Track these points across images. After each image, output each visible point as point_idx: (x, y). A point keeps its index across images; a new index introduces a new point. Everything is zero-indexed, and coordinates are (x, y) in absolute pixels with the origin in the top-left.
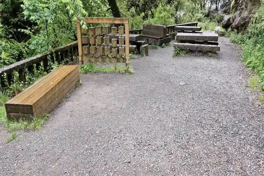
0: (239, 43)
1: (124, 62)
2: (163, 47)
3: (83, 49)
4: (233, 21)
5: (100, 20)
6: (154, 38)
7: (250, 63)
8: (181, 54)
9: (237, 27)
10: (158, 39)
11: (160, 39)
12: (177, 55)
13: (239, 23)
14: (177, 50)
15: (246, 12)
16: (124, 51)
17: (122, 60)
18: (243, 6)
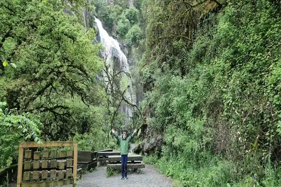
0: (152, 163)
1: (71, 183)
2: (91, 172)
3: (24, 175)
4: (143, 147)
5: (48, 143)
6: (82, 164)
7: (169, 173)
8: (114, 174)
9: (148, 152)
10: (87, 164)
11: (88, 163)
12: (111, 175)
13: (149, 147)
14: (110, 171)
15: (153, 139)
16: (72, 172)
17: (69, 181)
18: (150, 135)
